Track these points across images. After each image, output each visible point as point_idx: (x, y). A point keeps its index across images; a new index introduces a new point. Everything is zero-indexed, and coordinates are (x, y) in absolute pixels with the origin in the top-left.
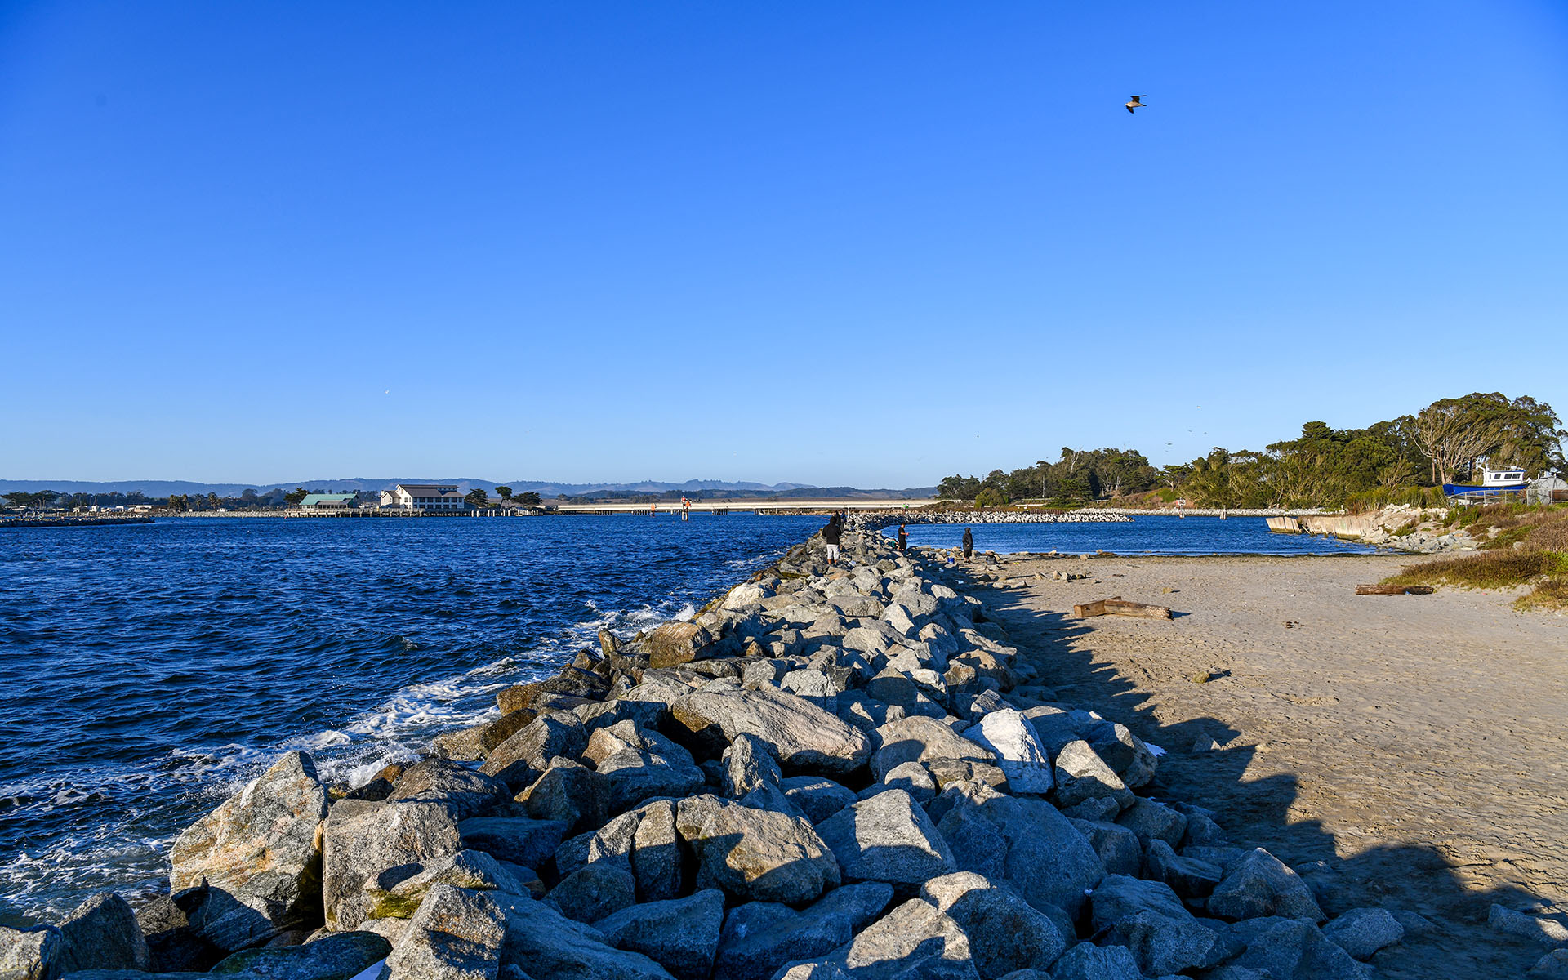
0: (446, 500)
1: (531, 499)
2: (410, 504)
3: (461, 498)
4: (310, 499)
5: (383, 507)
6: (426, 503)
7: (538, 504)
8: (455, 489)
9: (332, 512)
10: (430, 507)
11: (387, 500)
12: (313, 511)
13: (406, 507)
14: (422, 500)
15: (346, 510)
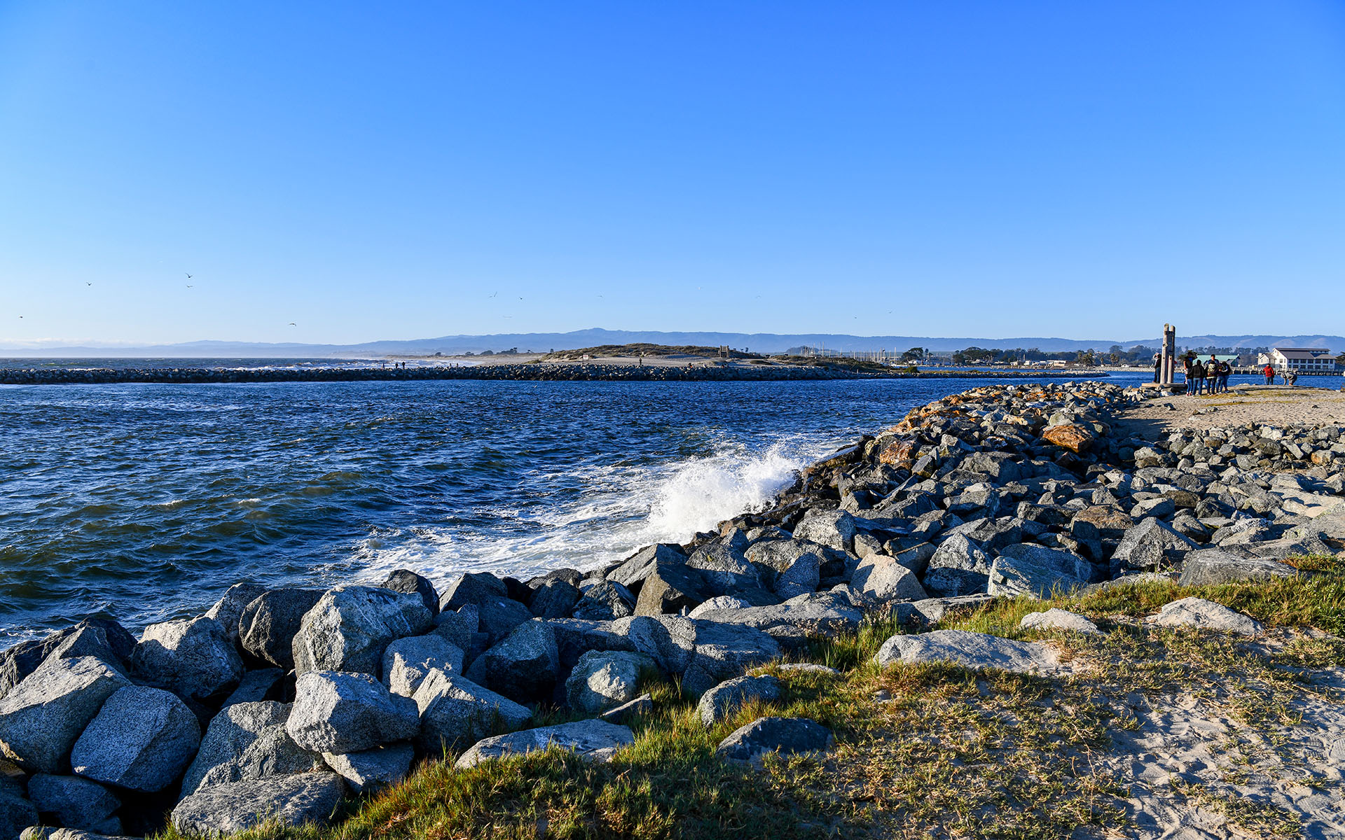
0: (1318, 361)
2: (1285, 364)
3: (1332, 360)
8: (1326, 351)
13: (1281, 367)
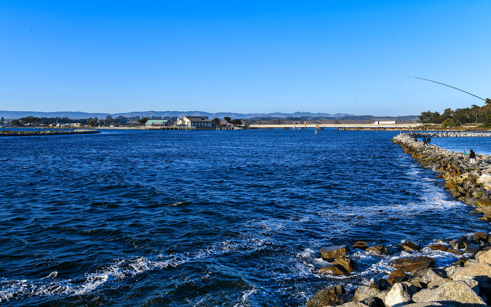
0: (204, 122)
1: (237, 122)
2: (190, 124)
3: (210, 122)
4: (149, 122)
5: (178, 125)
6: (196, 124)
7: (241, 124)
8: (207, 118)
9: (159, 127)
10: (198, 125)
11: (179, 122)
12: (151, 127)
13: (188, 125)
14: (195, 122)
15: (164, 127)
